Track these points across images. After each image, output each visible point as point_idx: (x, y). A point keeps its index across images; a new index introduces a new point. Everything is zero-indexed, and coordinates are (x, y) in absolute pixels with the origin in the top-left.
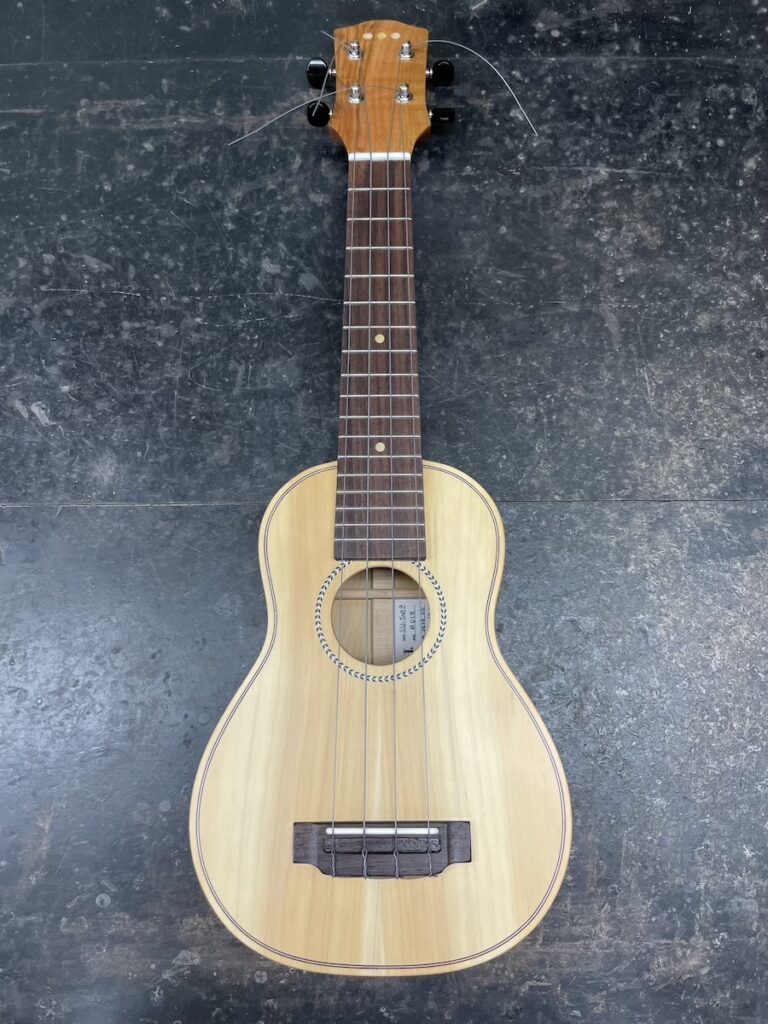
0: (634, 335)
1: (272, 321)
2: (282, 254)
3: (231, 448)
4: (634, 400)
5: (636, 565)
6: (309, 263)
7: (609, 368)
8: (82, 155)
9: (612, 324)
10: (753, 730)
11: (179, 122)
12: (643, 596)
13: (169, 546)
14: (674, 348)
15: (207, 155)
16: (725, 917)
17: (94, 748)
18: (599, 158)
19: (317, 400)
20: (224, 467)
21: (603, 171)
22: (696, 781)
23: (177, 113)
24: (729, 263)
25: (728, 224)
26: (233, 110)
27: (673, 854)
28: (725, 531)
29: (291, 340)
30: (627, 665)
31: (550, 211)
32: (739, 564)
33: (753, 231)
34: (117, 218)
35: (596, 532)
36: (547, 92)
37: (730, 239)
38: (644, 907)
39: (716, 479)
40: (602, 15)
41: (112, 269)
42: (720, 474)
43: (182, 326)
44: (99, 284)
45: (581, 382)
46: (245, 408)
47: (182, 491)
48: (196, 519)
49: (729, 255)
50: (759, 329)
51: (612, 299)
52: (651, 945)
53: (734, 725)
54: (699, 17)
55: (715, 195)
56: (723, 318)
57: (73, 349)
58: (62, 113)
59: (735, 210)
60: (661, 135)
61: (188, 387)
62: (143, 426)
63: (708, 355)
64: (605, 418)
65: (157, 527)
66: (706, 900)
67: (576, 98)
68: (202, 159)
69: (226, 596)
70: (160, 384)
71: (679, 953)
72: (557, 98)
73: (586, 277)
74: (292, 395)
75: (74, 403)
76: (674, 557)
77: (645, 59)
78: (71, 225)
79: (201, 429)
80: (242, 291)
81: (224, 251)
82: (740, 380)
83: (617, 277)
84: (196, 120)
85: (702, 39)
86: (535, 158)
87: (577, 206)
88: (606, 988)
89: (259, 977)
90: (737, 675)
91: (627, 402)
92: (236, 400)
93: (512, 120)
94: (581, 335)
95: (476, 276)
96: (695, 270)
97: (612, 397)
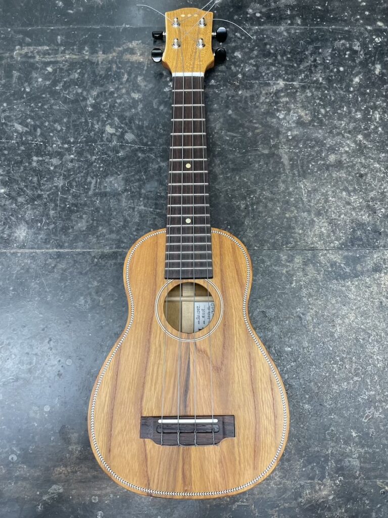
0: (296, 165)
1: (110, 157)
2: (116, 124)
3: (87, 222)
4: (295, 199)
5: (296, 283)
6: (130, 128)
7: (284, 182)
8: (16, 74)
9: (285, 159)
10: (356, 369)
11: (65, 58)
12: (300, 298)
13: (53, 272)
14: (316, 172)
15: (79, 74)
16: (342, 468)
17: (11, 377)
18: (280, 76)
19: (132, 197)
20: (83, 231)
21: (281, 83)
22: (326, 396)
23: (65, 53)
24: (345, 129)
25: (345, 110)
26: (93, 51)
27: (314, 434)
28: (342, 265)
29: (120, 167)
30: (291, 335)
31: (254, 103)
32: (349, 282)
33: (358, 113)
34: (32, 105)
35: (276, 266)
36: (253, 43)
37: (346, 117)
38: (299, 463)
39: (337, 239)
40: (282, 6)
41: (28, 130)
42: (340, 236)
43: (64, 160)
44: (21, 138)
45: (269, 189)
46: (95, 201)
47: (61, 244)
48: (68, 258)
49: (345, 125)
50: (361, 163)
51: (286, 148)
52: (302, 483)
53: (347, 367)
54: (331, 7)
55: (338, 95)
56: (342, 157)
57: (7, 171)
58: (7, 53)
59: (348, 103)
60: (311, 65)
61: (65, 190)
62: (41, 210)
63: (334, 175)
64: (281, 207)
65: (47, 262)
66: (332, 459)
67: (268, 46)
68: (77, 76)
69: (82, 298)
70: (51, 189)
71: (317, 488)
72: (258, 46)
73: (272, 136)
74: (119, 194)
75: (7, 198)
76: (316, 279)
77: (303, 27)
78: (8, 108)
79: (71, 211)
80: (95, 142)
81: (86, 122)
82: (350, 188)
83: (288, 136)
84: (74, 57)
85: (333, 17)
86: (247, 77)
87: (268, 100)
88: (278, 506)
89: (95, 499)
90: (348, 340)
91: (292, 199)
92: (91, 197)
93: (235, 57)
94: (269, 165)
95: (216, 135)
96: (328, 133)
97: (285, 197)
